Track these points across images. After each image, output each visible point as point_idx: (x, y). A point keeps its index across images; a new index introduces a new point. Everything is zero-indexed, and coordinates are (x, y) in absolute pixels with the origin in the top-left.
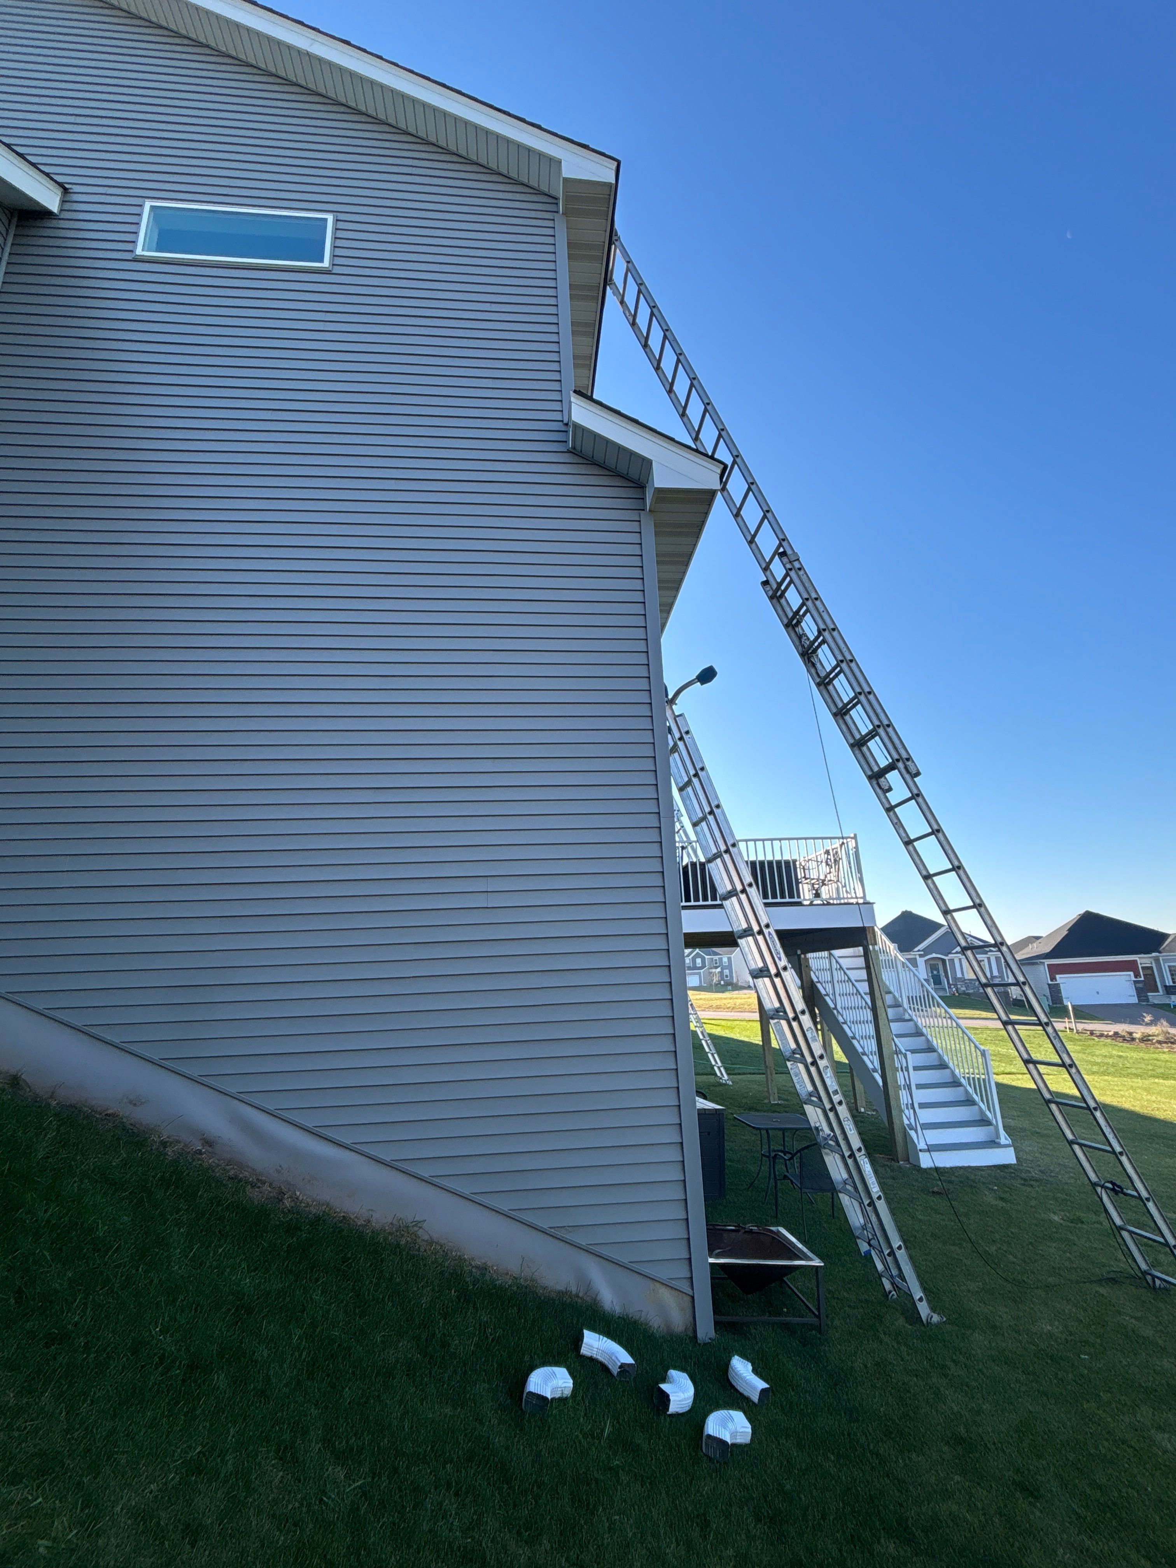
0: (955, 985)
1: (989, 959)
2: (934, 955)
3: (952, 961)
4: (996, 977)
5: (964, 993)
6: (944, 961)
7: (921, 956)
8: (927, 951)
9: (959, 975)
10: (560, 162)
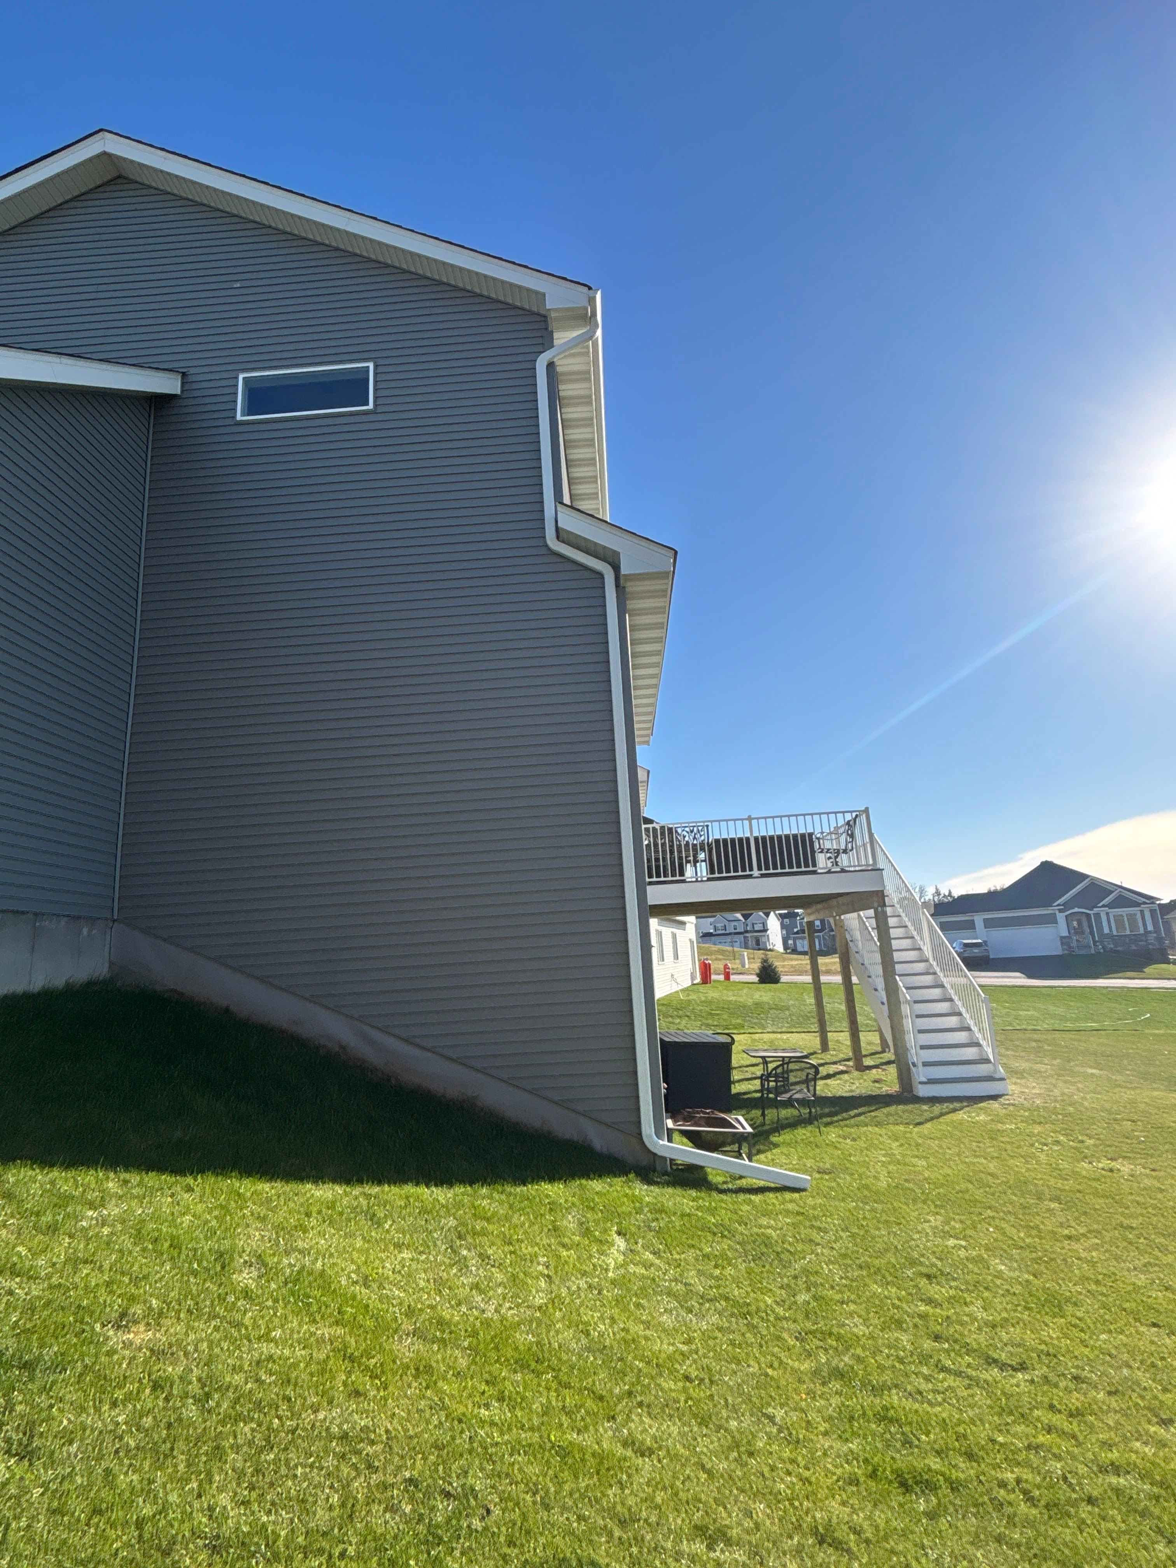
0: (1101, 942)
1: (1142, 912)
2: (1076, 910)
3: (1097, 915)
4: (1150, 932)
5: (1112, 951)
6: (1088, 916)
7: (1060, 911)
8: (1066, 906)
9: (1106, 930)
10: (544, 295)
